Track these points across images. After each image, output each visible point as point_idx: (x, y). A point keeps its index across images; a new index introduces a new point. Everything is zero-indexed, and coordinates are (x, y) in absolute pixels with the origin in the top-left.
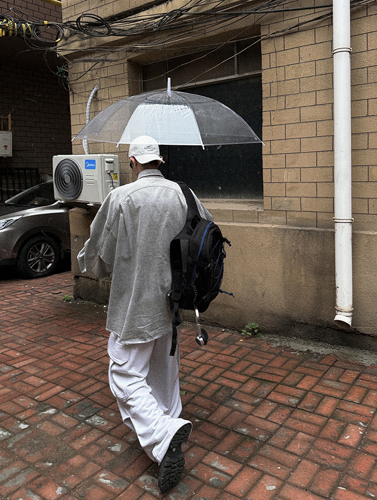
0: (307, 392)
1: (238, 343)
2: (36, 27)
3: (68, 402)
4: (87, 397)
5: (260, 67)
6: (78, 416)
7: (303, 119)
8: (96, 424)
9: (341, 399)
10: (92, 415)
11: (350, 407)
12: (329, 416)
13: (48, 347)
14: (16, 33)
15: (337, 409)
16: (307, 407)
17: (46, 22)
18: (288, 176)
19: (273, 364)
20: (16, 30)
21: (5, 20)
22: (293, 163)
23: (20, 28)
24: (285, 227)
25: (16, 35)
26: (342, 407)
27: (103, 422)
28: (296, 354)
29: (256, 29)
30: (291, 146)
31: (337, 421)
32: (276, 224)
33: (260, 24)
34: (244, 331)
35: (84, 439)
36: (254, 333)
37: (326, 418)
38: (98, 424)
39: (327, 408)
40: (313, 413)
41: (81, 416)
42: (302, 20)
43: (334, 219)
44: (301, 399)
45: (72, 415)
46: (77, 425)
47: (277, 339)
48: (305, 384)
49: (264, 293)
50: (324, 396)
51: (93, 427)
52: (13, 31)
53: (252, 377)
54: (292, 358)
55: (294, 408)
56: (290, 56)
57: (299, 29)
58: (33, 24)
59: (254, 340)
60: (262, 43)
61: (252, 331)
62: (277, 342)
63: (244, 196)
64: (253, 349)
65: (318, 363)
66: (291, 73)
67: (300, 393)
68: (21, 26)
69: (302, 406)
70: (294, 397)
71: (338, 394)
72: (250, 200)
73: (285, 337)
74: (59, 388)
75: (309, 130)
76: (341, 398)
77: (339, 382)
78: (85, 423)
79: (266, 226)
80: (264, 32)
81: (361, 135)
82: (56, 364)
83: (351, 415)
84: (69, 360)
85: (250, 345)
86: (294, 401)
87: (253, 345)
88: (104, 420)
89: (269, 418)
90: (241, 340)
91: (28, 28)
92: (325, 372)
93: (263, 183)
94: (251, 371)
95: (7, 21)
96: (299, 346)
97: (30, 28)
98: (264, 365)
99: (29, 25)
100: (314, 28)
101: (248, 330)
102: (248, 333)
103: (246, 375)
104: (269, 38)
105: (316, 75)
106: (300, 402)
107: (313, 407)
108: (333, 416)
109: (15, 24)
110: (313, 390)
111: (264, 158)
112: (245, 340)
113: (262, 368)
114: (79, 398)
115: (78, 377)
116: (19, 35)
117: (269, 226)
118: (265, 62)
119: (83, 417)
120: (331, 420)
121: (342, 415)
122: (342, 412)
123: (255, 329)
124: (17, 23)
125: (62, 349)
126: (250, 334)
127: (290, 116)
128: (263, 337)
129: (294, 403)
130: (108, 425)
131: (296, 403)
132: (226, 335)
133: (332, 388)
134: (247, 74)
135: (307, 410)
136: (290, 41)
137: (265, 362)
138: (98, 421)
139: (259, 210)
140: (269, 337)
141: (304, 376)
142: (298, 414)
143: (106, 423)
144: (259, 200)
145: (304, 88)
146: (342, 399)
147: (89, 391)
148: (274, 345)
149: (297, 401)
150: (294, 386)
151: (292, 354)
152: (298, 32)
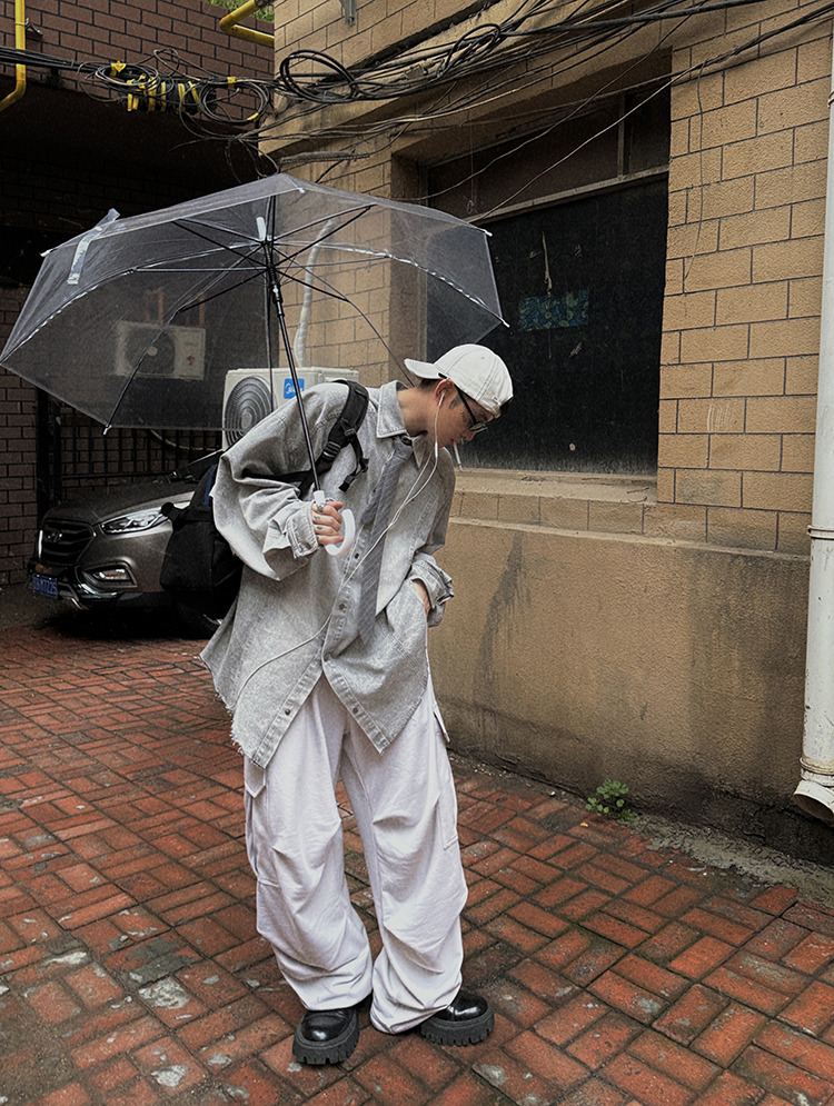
0: (691, 981)
1: (576, 831)
2: (209, 90)
3: (124, 937)
4: (172, 928)
5: (665, 158)
6: (129, 978)
7: (760, 275)
8: (160, 1003)
9: (770, 1018)
10: (163, 978)
11: (785, 1043)
12: (725, 1065)
13: (154, 796)
14: (165, 104)
15: (752, 1043)
16: (679, 1030)
17: (231, 80)
18: (718, 417)
19: (634, 896)
20: (164, 97)
21: (142, 77)
22: (730, 384)
23: (173, 94)
24: (696, 546)
25: (163, 109)
26: (768, 1043)
27: (176, 999)
28: (702, 872)
29: (662, 59)
30: (725, 344)
31: (740, 1081)
32: (683, 538)
33: (671, 47)
34: (593, 801)
35: (111, 1040)
36: (619, 808)
37: (716, 1069)
38: (164, 1004)
39: (724, 1040)
40: (688, 1047)
41: (133, 976)
42: (767, 28)
43: (810, 530)
44: (670, 1003)
45: (114, 974)
46: (114, 1002)
47: (664, 830)
48: (690, 964)
49: (645, 707)
50: (731, 1000)
51: (148, 1010)
52: (157, 98)
53: (578, 925)
54: (686, 884)
55: (645, 1026)
56: (737, 121)
57: (759, 50)
58: (203, 84)
59: (613, 827)
60: (673, 93)
61: (609, 802)
62: (667, 837)
63: (623, 467)
64: (602, 849)
65: (747, 904)
66: (736, 162)
67: (668, 983)
68: (175, 90)
69: (665, 1022)
70: (653, 994)
71: (768, 1002)
72: (636, 478)
73: (686, 827)
74: (122, 899)
75: (769, 302)
76: (771, 1012)
77: (783, 965)
78: (138, 1000)
79: (657, 542)
80: (679, 65)
82: (148, 842)
83: (782, 1068)
84: (181, 835)
85: (599, 838)
86: (648, 1006)
87: (608, 840)
88: (182, 994)
89: (571, 1049)
90: (584, 824)
91: (190, 93)
92: (756, 933)
93: (658, 433)
94: (577, 909)
95: (148, 77)
96: (714, 853)
97: (194, 93)
98: (613, 896)
99: (192, 85)
100: (794, 45)
101: (604, 803)
102: (600, 807)
103: (564, 917)
104: (690, 79)
105: (793, 165)
106: (663, 1011)
107: (691, 1030)
108: (735, 1065)
109: (163, 84)
110: (709, 981)
111: (664, 373)
112: (595, 825)
113: (607, 903)
114: (152, 929)
115: (177, 876)
116: (170, 108)
117: (663, 542)
118: (677, 144)
119: (136, 981)
120: (727, 1075)
121: (762, 1063)
122: (763, 1057)
123: (618, 798)
124: (167, 83)
125: (178, 803)
126: (606, 810)
127: (728, 269)
128: (636, 822)
129: (648, 1011)
130: (183, 1010)
131: (651, 1014)
132: (556, 805)
133: (759, 981)
134: (644, 174)
135: (673, 1036)
136: (739, 85)
137: (617, 887)
138: (167, 996)
139: (646, 503)
140: (651, 822)
141: (700, 937)
142: (648, 1047)
143: (181, 1002)
144: (650, 478)
145: (764, 199)
146: (774, 1018)
147: (185, 912)
148: (656, 844)
149: (657, 1006)
150: (664, 963)
151: (690, 873)
152: (759, 57)
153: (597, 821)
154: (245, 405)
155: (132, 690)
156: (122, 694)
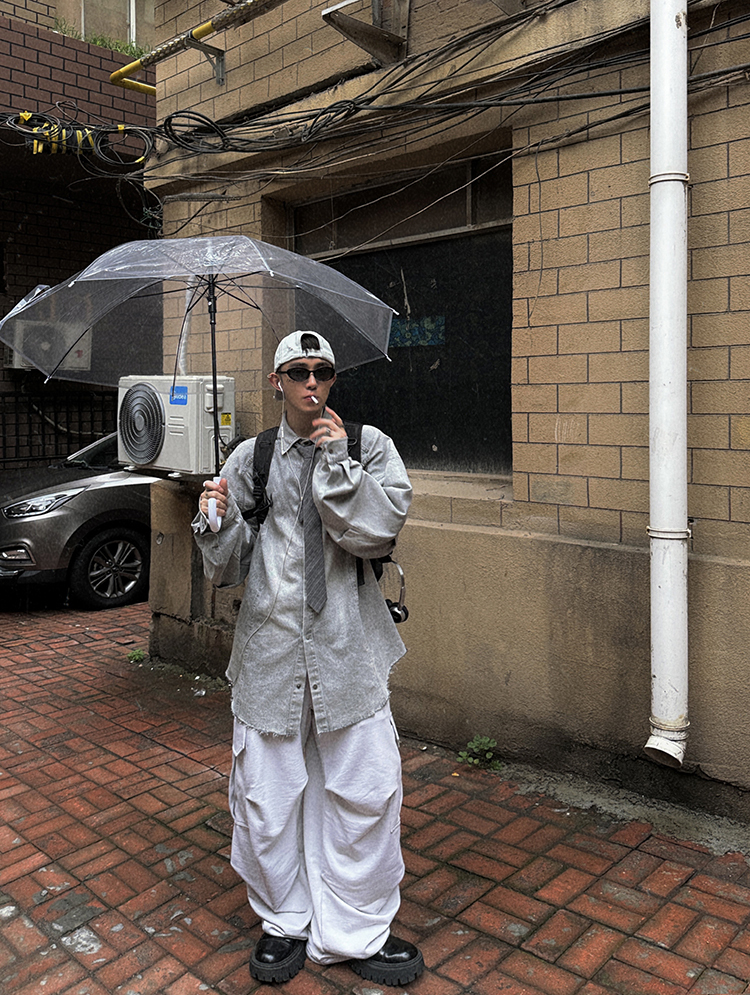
0: (555, 908)
1: (447, 780)
2: (102, 137)
3: (45, 892)
4: (82, 882)
5: (508, 212)
6: (52, 928)
7: (595, 315)
8: (79, 949)
9: (629, 935)
10: (79, 928)
11: (641, 956)
12: (588, 976)
13: (59, 761)
14: (65, 148)
15: (612, 958)
16: (544, 949)
17: (121, 127)
18: (564, 430)
19: (502, 836)
20: (64, 143)
21: (46, 125)
22: (573, 402)
23: (72, 139)
24: (551, 538)
25: (63, 152)
26: (626, 955)
27: (92, 945)
28: (565, 813)
29: (503, 136)
30: (569, 369)
31: (601, 989)
32: (536, 531)
33: (511, 127)
34: (464, 754)
35: (43, 983)
36: (486, 759)
37: (579, 980)
38: (82, 949)
39: (586, 957)
40: (554, 963)
41: (56, 927)
42: (594, 117)
43: (648, 531)
44: (536, 927)
45: (40, 925)
46: (42, 948)
47: (531, 777)
48: (554, 893)
49: (509, 675)
50: (593, 922)
51: (70, 956)
52: (59, 143)
53: (447, 864)
54: (551, 823)
55: (514, 947)
56: (572, 190)
57: (588, 134)
58: (97, 131)
59: (482, 776)
60: (515, 163)
61: (480, 755)
62: (531, 783)
63: (482, 467)
64: (471, 794)
65: (607, 838)
66: (571, 222)
67: (535, 910)
68: (74, 135)
69: (531, 944)
70: (522, 920)
71: (626, 922)
72: (495, 476)
73: (550, 773)
74: (39, 858)
75: (606, 337)
76: (628, 930)
77: (639, 890)
78: (60, 946)
79: (515, 534)
80: (519, 142)
81: (713, 351)
82: (55, 803)
83: (639, 977)
84: (82, 797)
85: (469, 786)
86: (517, 930)
87: (478, 787)
88: (95, 941)
90: (455, 774)
91: (87, 138)
92: (615, 864)
93: (511, 442)
94: (447, 850)
95: (50, 126)
96: (577, 796)
97: (90, 139)
98: (482, 836)
99: (88, 132)
100: (619, 132)
101: (474, 755)
102: (471, 760)
103: (434, 858)
104: (529, 154)
105: (621, 228)
106: (531, 934)
107: (556, 949)
108: (597, 976)
109: (64, 131)
110: (571, 906)
111: (514, 392)
112: (465, 774)
113: (475, 843)
114: (67, 884)
115: (81, 836)
116: (69, 151)
117: (522, 535)
118: (520, 201)
119: (59, 931)
120: (590, 985)
121: (621, 974)
122: (623, 969)
123: (486, 751)
124: (67, 130)
125: (80, 768)
126: (476, 761)
127: (568, 309)
128: (504, 770)
129: (517, 934)
130: (98, 955)
131: (519, 937)
132: (427, 758)
133: (617, 904)
134: (491, 224)
135: (540, 955)
136: (571, 160)
137: (485, 828)
138: (84, 943)
139: (504, 501)
140: (517, 770)
141: (564, 870)
142: (516, 963)
143: (97, 948)
144: (508, 478)
145: (597, 253)
146: (632, 935)
149: (524, 930)
150: (531, 893)
151: (556, 813)
152: (588, 140)
153: (468, 770)
154: (137, 408)
155: (35, 662)
156: (26, 665)
